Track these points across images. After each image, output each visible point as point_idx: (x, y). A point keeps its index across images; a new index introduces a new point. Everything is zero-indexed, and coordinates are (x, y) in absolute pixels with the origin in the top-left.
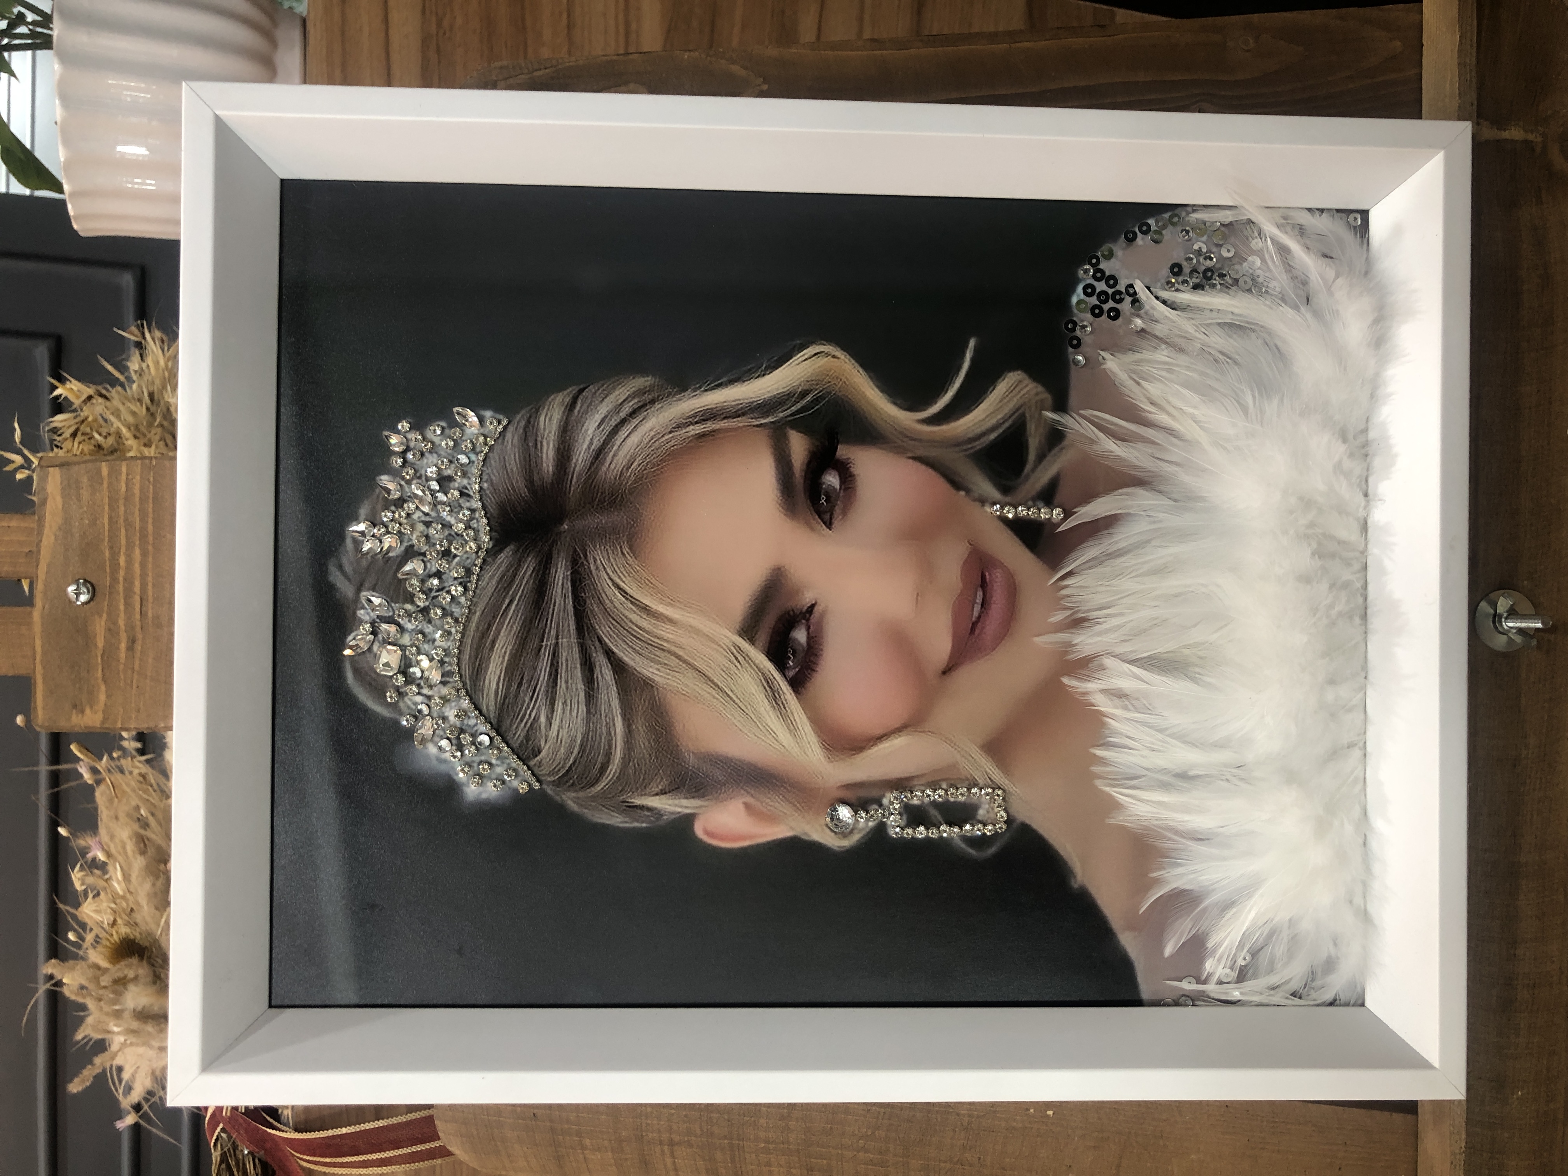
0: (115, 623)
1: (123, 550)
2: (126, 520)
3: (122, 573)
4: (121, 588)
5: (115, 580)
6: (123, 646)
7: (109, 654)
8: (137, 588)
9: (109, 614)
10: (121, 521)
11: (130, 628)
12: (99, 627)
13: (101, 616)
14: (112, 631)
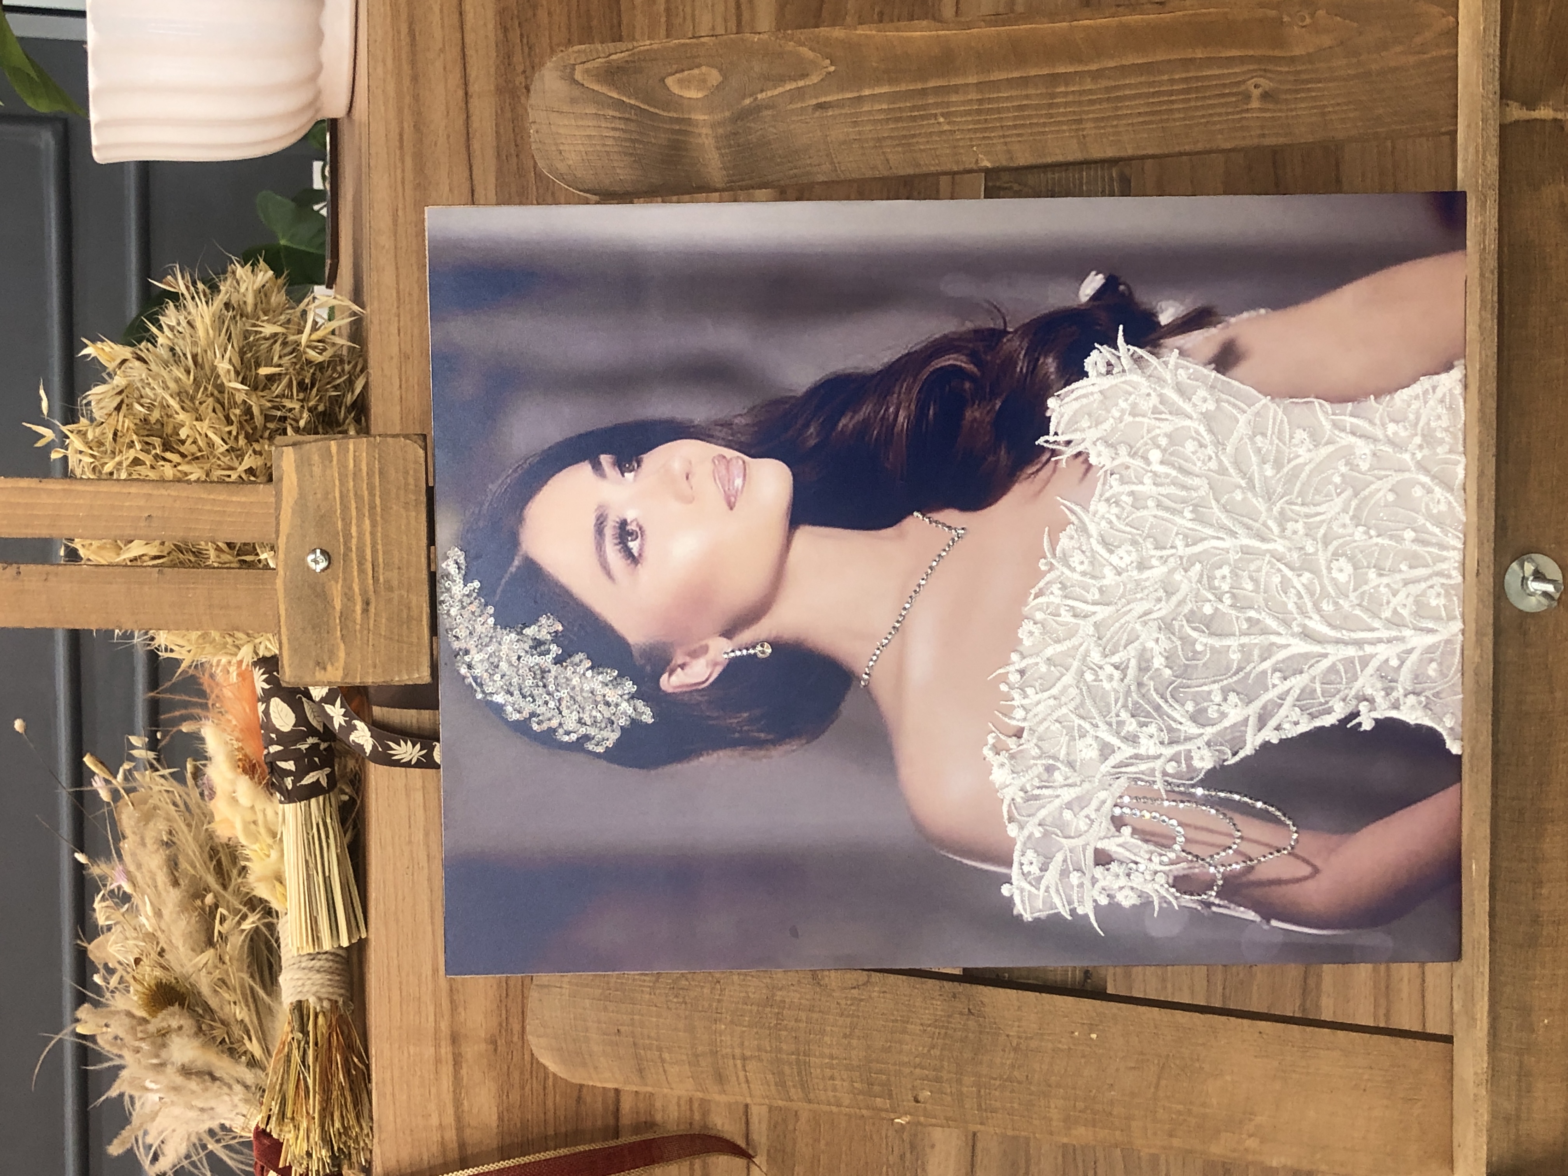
0: (351, 588)
1: (354, 521)
2: (356, 494)
3: (354, 541)
4: (354, 556)
5: (348, 549)
6: (358, 608)
7: (346, 616)
8: (369, 557)
9: (345, 580)
10: (352, 494)
11: (364, 592)
12: (336, 592)
13: (337, 582)
14: (348, 596)
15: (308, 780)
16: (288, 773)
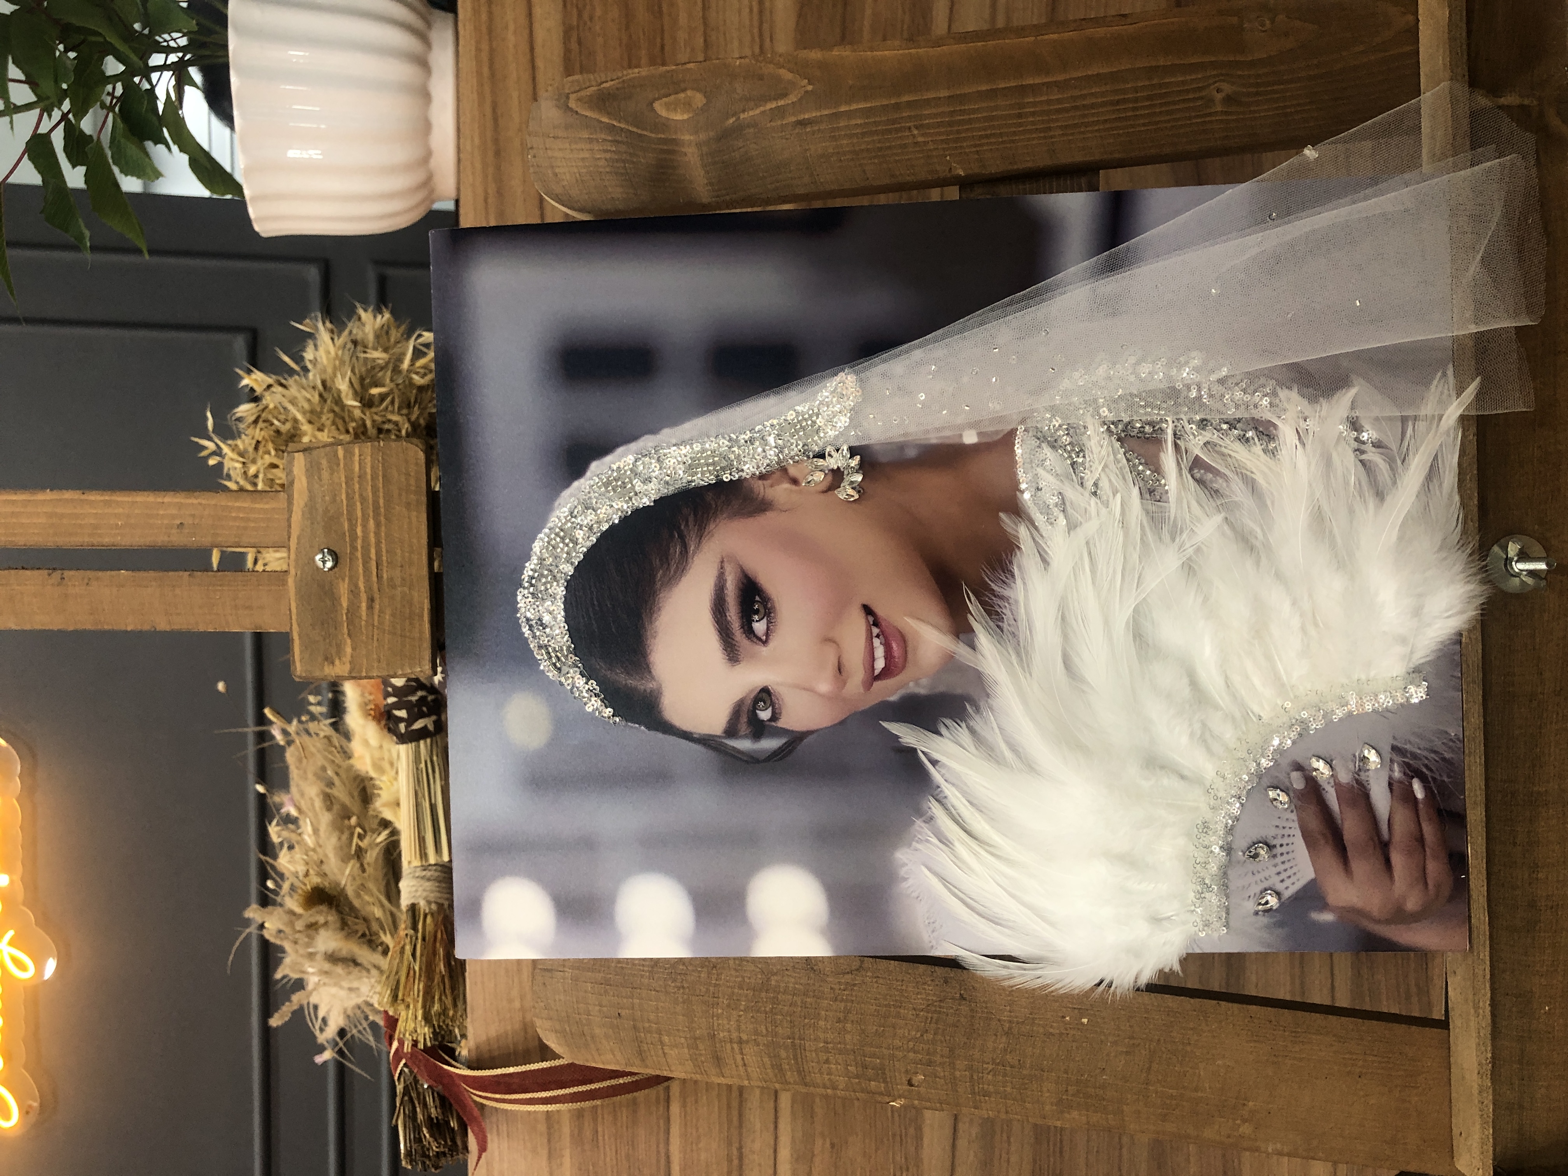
0: (356, 586)
1: (359, 521)
2: (361, 495)
3: (359, 542)
4: (359, 554)
5: (354, 548)
6: (364, 605)
7: (352, 612)
8: (373, 555)
9: (351, 578)
10: (357, 496)
11: (369, 589)
12: (343, 589)
13: (343, 580)
14: (354, 592)
15: (418, 725)
16: (401, 720)
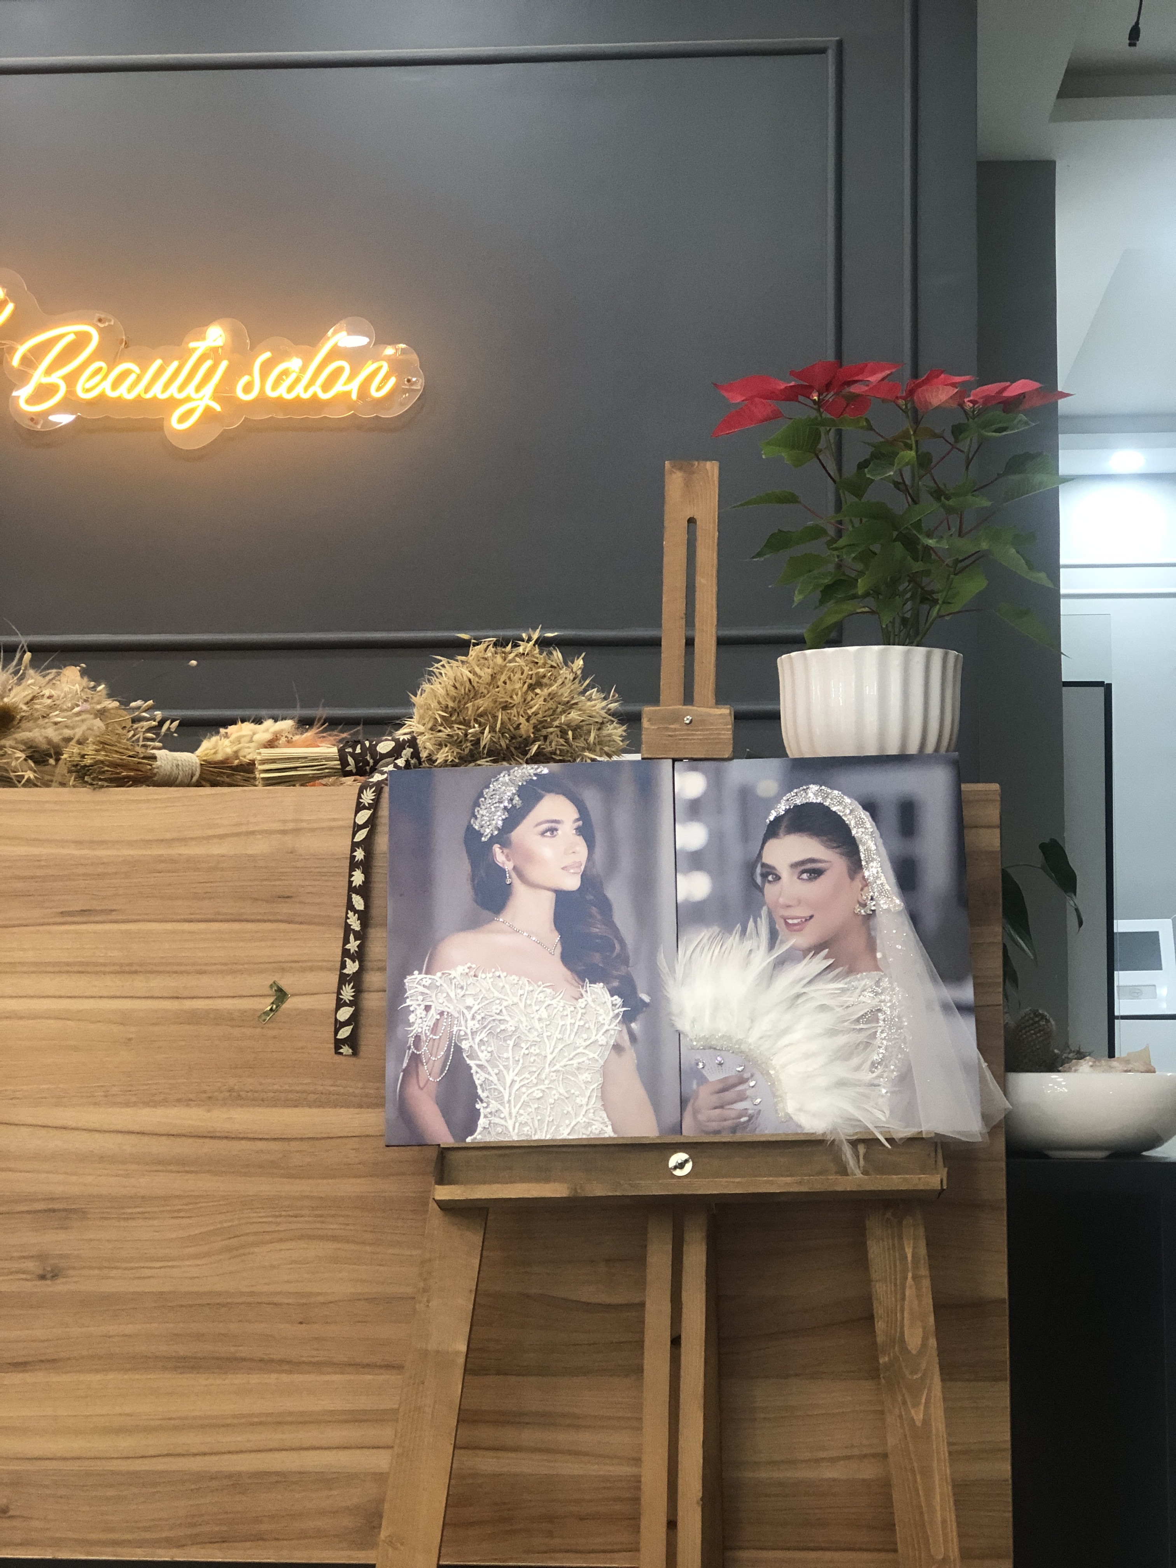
1: (701, 732)
5: (692, 730)
6: (670, 733)
7: (667, 729)
8: (690, 737)
9: (682, 729)
11: (675, 736)
12: (677, 726)
14: (675, 730)
15: (350, 760)
16: (354, 750)
